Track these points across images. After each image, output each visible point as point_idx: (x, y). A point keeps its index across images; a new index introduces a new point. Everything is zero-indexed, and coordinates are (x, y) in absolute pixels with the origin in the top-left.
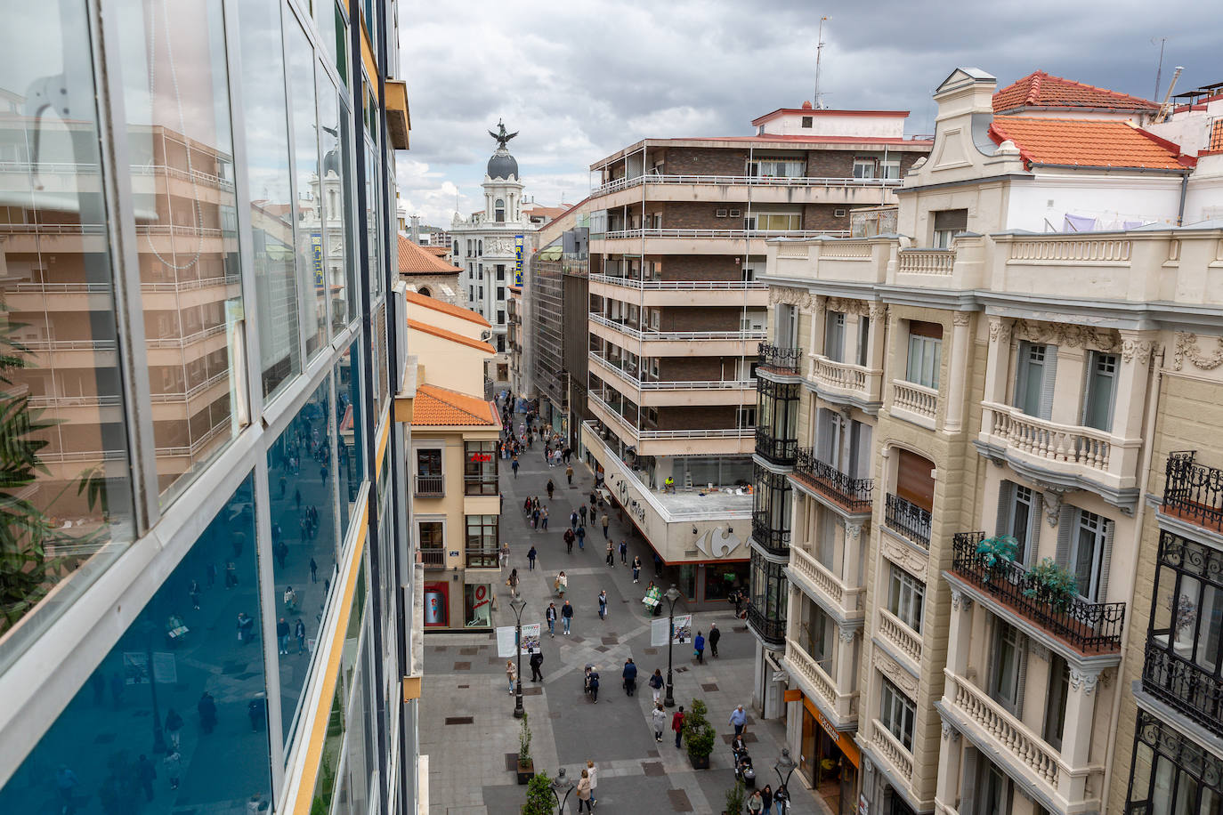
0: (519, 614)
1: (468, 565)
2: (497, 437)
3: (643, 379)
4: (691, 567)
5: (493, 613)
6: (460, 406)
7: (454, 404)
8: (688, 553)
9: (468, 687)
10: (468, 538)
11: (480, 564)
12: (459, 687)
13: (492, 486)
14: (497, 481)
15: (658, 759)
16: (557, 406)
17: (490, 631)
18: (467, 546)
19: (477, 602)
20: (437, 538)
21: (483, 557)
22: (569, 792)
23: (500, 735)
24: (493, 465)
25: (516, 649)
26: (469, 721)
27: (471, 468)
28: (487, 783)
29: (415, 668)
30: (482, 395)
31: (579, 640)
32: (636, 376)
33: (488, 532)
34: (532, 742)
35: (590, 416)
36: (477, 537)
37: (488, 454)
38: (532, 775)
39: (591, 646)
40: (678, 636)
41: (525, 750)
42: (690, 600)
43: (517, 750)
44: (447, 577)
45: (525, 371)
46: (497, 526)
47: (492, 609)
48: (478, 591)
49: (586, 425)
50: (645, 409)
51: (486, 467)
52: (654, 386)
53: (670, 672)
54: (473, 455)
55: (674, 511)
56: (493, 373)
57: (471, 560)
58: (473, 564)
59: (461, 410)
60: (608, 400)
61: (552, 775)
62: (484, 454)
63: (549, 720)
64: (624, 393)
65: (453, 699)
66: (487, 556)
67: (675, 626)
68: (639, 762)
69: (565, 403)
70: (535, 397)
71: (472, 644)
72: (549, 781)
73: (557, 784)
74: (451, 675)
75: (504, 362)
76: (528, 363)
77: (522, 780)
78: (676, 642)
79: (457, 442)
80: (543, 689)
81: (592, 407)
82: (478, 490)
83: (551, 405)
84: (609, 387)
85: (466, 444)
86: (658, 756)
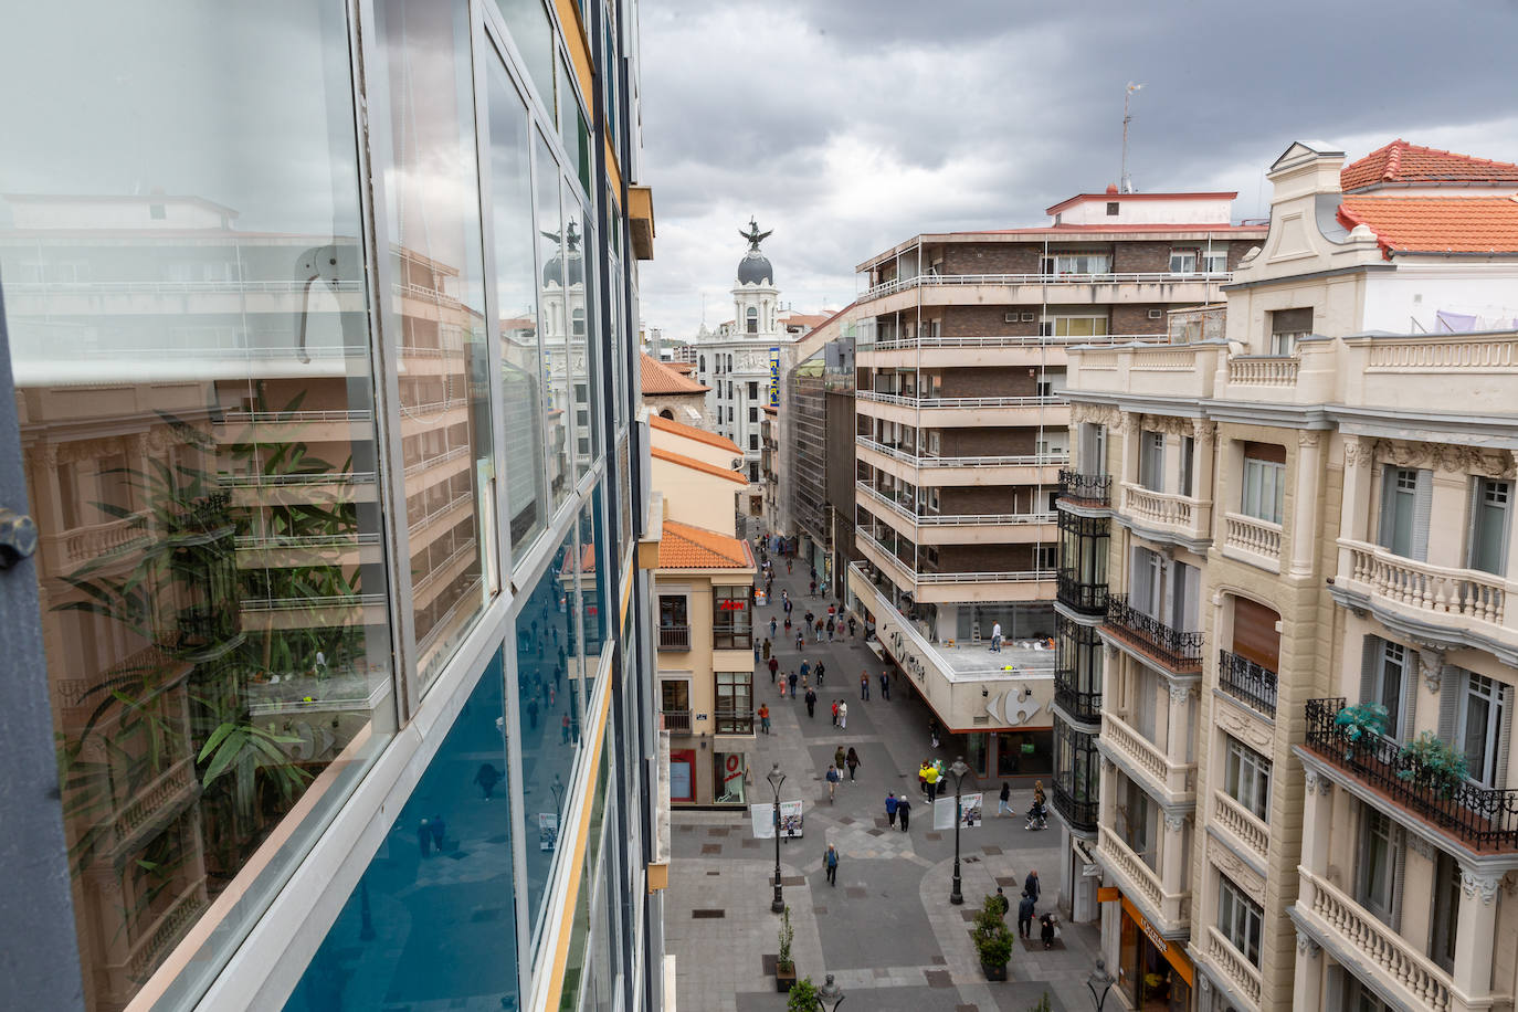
0: (777, 789)
1: (717, 731)
2: (750, 581)
3: (921, 513)
4: (981, 736)
5: (747, 787)
6: (708, 545)
7: (701, 544)
8: (977, 720)
9: (718, 874)
10: (718, 699)
11: (731, 730)
12: (708, 874)
13: (745, 638)
14: (751, 633)
15: (944, 968)
16: (820, 545)
17: (744, 809)
18: (717, 708)
19: (728, 774)
20: (682, 698)
21: (735, 721)
22: (838, 1003)
23: (755, 933)
24: (746, 614)
25: (774, 830)
26: (719, 914)
27: (721, 617)
28: (741, 989)
29: (661, 853)
30: (733, 533)
31: (847, 821)
32: (912, 509)
33: (741, 692)
34: (792, 943)
35: (858, 556)
36: (728, 697)
37: (741, 601)
38: (793, 982)
39: (863, 829)
40: (967, 818)
41: (786, 950)
42: (981, 776)
43: (777, 951)
44: (694, 745)
45: (783, 505)
46: (751, 686)
47: (746, 783)
48: (729, 760)
49: (853, 566)
50: (923, 548)
51: (738, 616)
52: (934, 521)
53: (957, 862)
54: (723, 602)
55: (959, 668)
56: (745, 507)
57: (721, 725)
58: (724, 730)
59: (709, 550)
60: (879, 538)
61: (818, 983)
62: (736, 601)
63: (813, 915)
64: (898, 529)
65: (701, 888)
66: (739, 720)
67: (963, 807)
68: (920, 970)
69: (829, 541)
70: (794, 534)
71: (722, 823)
72: (815, 989)
73: (824, 994)
74: (697, 860)
75: (759, 494)
76: (786, 494)
77: (783, 986)
78: (964, 825)
79: (704, 587)
80: (806, 879)
81: (861, 545)
82: (728, 643)
83: (813, 544)
84: (880, 522)
85: (715, 589)
86: (944, 963)
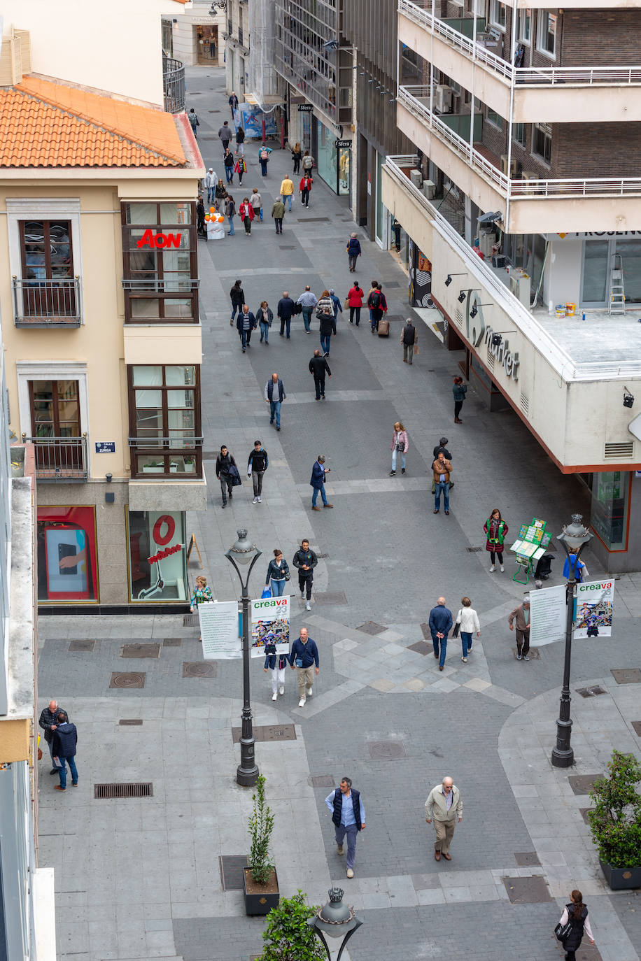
0: (244, 576)
1: (135, 473)
2: (192, 193)
3: (521, 62)
4: (617, 478)
5: (190, 572)
6: (111, 123)
7: (98, 119)
8: (611, 449)
9: (139, 722)
10: (134, 414)
11: (161, 470)
12: (123, 722)
13: (185, 302)
14: (195, 291)
15: (536, 871)
16: (327, 121)
17: (185, 610)
18: (133, 432)
19: (155, 549)
20: (67, 414)
21: (167, 454)
22: (350, 934)
23: (208, 820)
24: (186, 255)
25: (239, 646)
26: (143, 790)
27: (138, 262)
28: (183, 912)
29: (16, 700)
30: (158, 98)
31: (373, 628)
32: (504, 54)
33: (177, 401)
34: (274, 837)
35: (400, 145)
36: (152, 412)
37: (175, 232)
38: (273, 900)
39: (400, 642)
40: (586, 621)
41: (260, 849)
42: (614, 547)
43: (246, 850)
44: (91, 497)
45: (257, 43)
46: (197, 390)
47: (188, 564)
48: (158, 526)
49: (391, 165)
50: (523, 130)
51: (171, 259)
52: (547, 77)
53: (566, 696)
54: (141, 233)
55: (584, 357)
56: (185, 45)
57: (141, 461)
58: (146, 470)
59: (113, 133)
60: (441, 108)
61: (316, 901)
62: (166, 233)
63: (310, 790)
64: (476, 92)
65: (110, 747)
66: (177, 453)
67: (580, 603)
68: (496, 875)
69: (345, 115)
70: (280, 102)
71: (146, 635)
72: (311, 912)
73: (326, 919)
74: (103, 699)
75: (210, 21)
76: (264, 22)
77: (256, 908)
78: (580, 634)
79: (106, 204)
80: (298, 728)
81: (406, 124)
82: (152, 311)
83: (315, 120)
84: (444, 79)
85: (125, 209)
86: (537, 863)
